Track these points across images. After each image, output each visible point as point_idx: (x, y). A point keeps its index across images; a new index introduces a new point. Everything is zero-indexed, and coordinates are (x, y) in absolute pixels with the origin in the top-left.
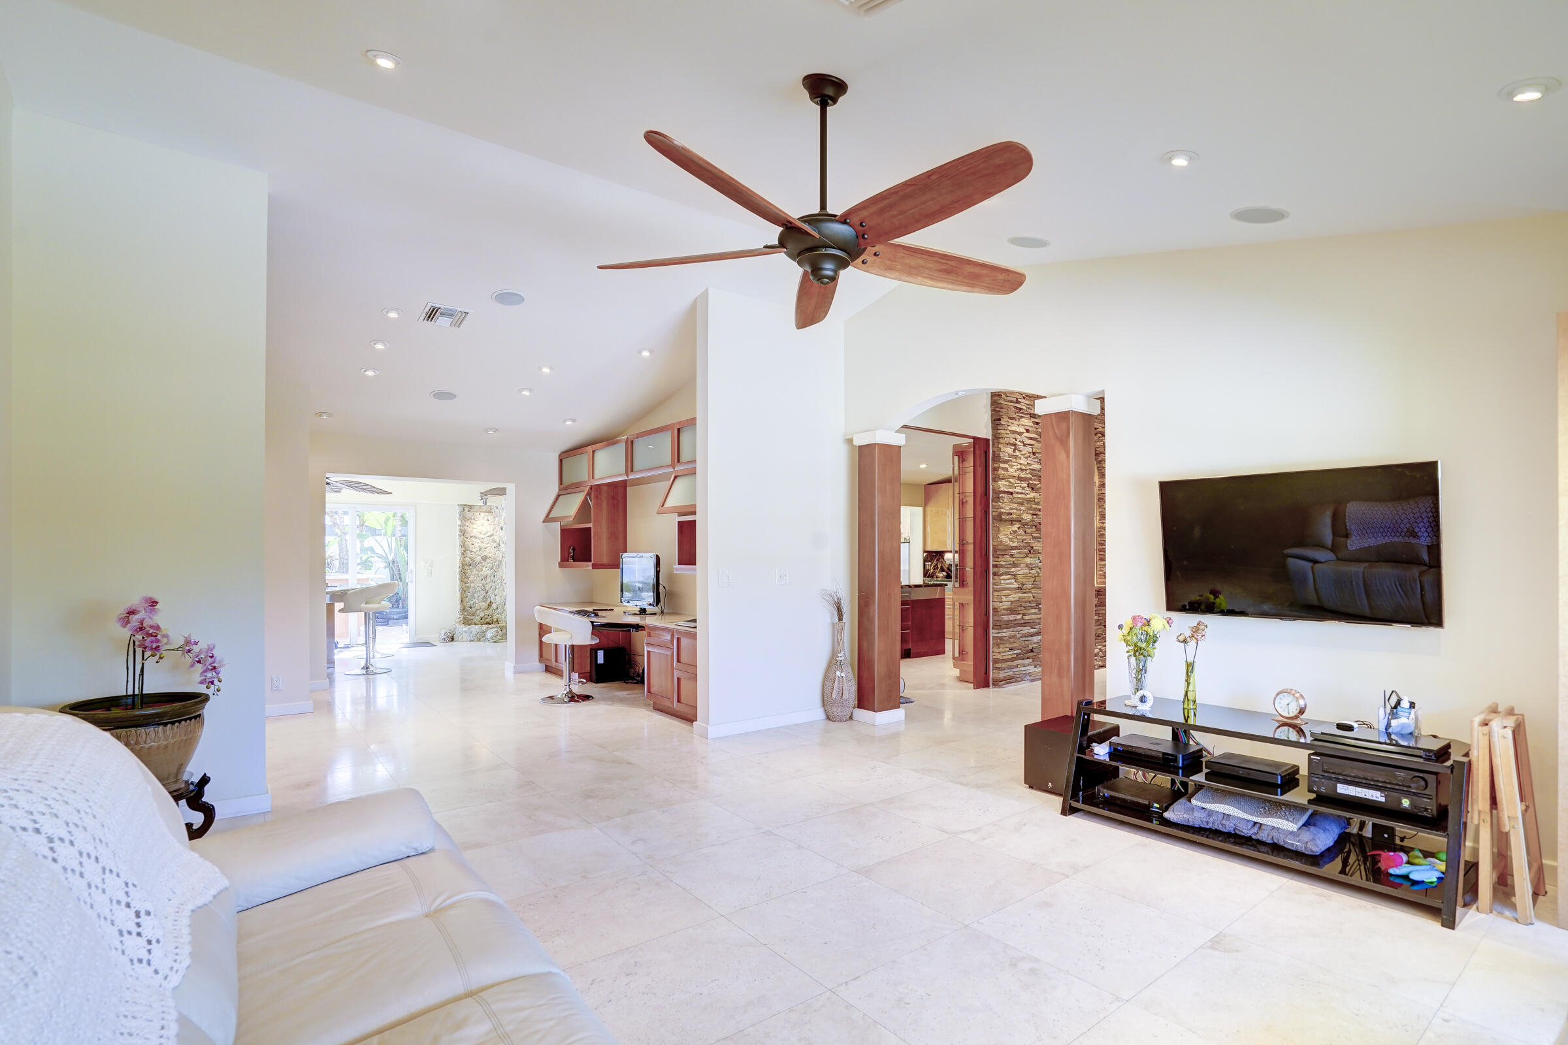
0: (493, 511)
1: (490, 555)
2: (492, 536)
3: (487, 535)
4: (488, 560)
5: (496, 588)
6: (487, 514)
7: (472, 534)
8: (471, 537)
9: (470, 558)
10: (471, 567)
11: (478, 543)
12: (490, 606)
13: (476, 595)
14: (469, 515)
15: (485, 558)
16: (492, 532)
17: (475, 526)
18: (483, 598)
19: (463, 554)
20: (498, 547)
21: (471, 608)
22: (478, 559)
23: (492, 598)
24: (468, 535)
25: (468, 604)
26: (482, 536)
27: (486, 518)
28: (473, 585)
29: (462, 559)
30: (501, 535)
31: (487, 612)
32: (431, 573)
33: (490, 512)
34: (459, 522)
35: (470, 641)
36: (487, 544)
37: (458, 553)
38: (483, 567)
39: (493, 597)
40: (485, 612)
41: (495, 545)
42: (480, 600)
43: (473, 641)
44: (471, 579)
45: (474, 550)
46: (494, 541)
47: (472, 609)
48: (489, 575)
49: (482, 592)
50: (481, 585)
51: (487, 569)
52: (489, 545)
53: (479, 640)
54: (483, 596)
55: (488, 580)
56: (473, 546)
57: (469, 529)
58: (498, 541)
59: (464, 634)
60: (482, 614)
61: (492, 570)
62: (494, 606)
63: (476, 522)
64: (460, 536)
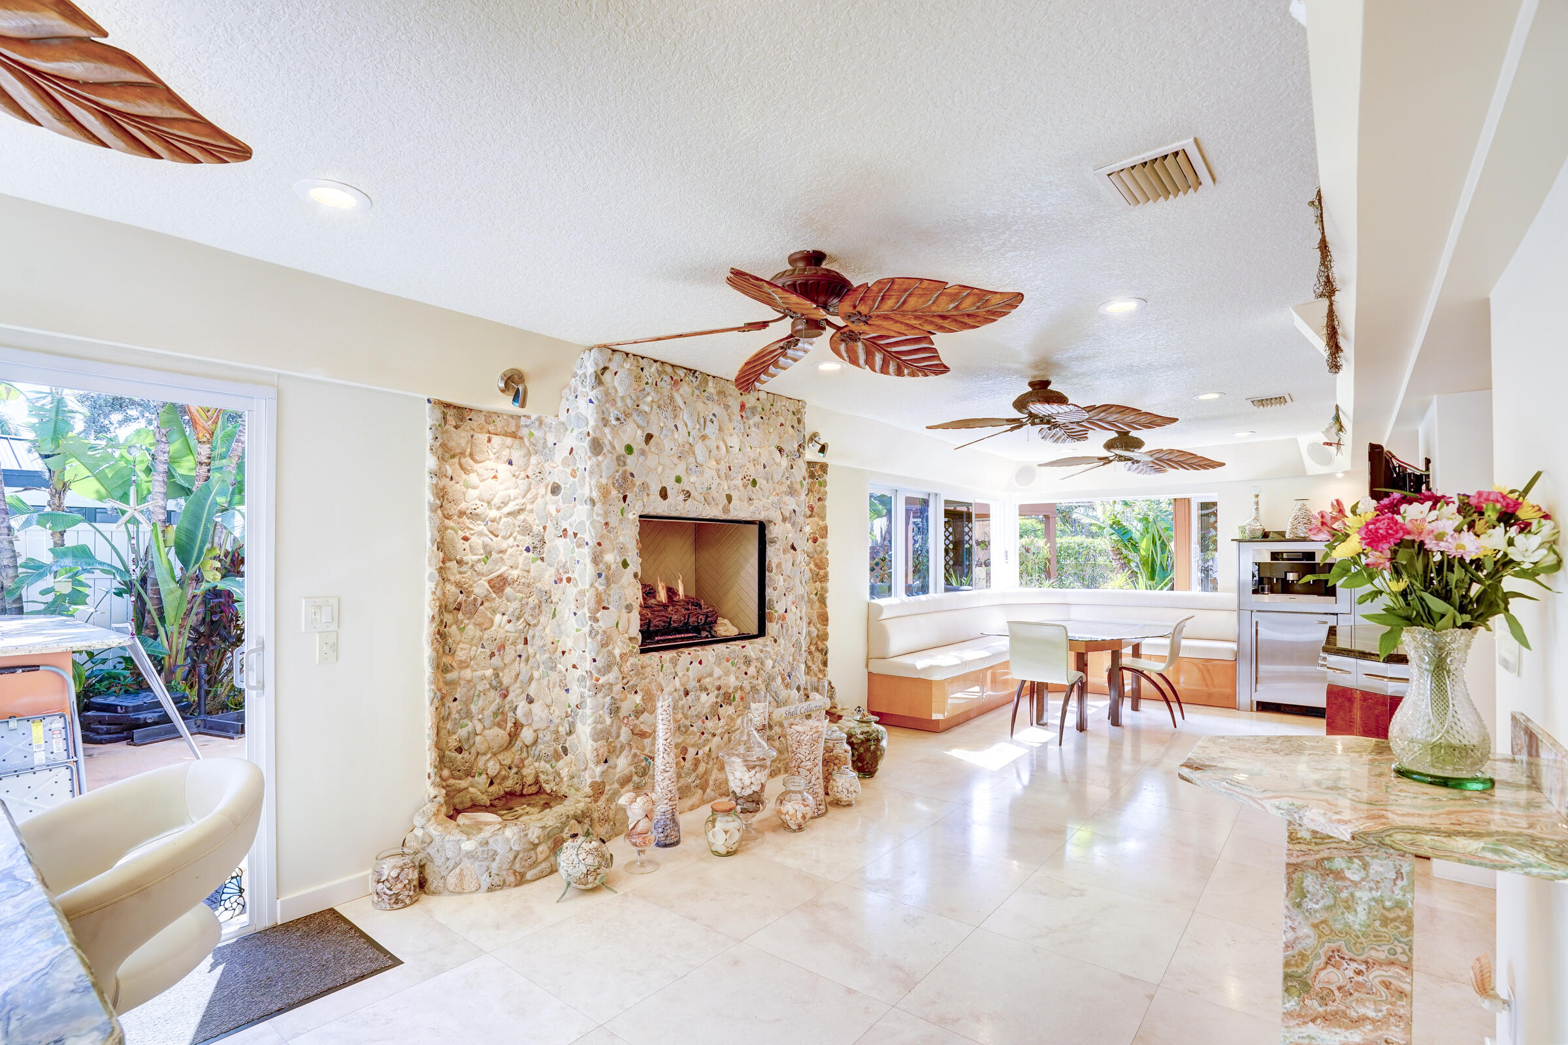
0: (524, 432)
1: (515, 573)
2: (520, 511)
3: (506, 510)
4: (508, 590)
5: (531, 679)
6: (509, 440)
7: (463, 506)
8: (462, 514)
9: (458, 584)
10: (460, 616)
11: (481, 534)
12: (513, 736)
13: (473, 708)
14: (459, 439)
15: (499, 584)
16: (520, 501)
17: (473, 478)
18: (495, 714)
19: (441, 570)
20: (536, 548)
21: (460, 750)
22: (481, 588)
23: (519, 712)
24: (453, 510)
25: (453, 743)
26: (493, 513)
27: (506, 452)
28: (467, 674)
29: (438, 593)
30: (552, 509)
31: (507, 758)
32: (335, 647)
33: (514, 435)
34: (431, 462)
35: (491, 889)
36: (505, 538)
37: (429, 570)
38: (494, 612)
39: (522, 706)
40: (501, 757)
41: (528, 541)
42: (487, 723)
43: (503, 885)
44: (461, 655)
45: (470, 558)
46: (526, 530)
47: (465, 754)
48: (512, 636)
49: (492, 694)
50: (489, 672)
51: (506, 618)
52: (511, 541)
53: (521, 880)
54: (493, 707)
55: (510, 652)
56: (467, 544)
57: (455, 489)
58: (537, 528)
59: (466, 863)
60: (493, 768)
61: (521, 624)
62: (527, 735)
63: (476, 466)
64: (433, 510)
